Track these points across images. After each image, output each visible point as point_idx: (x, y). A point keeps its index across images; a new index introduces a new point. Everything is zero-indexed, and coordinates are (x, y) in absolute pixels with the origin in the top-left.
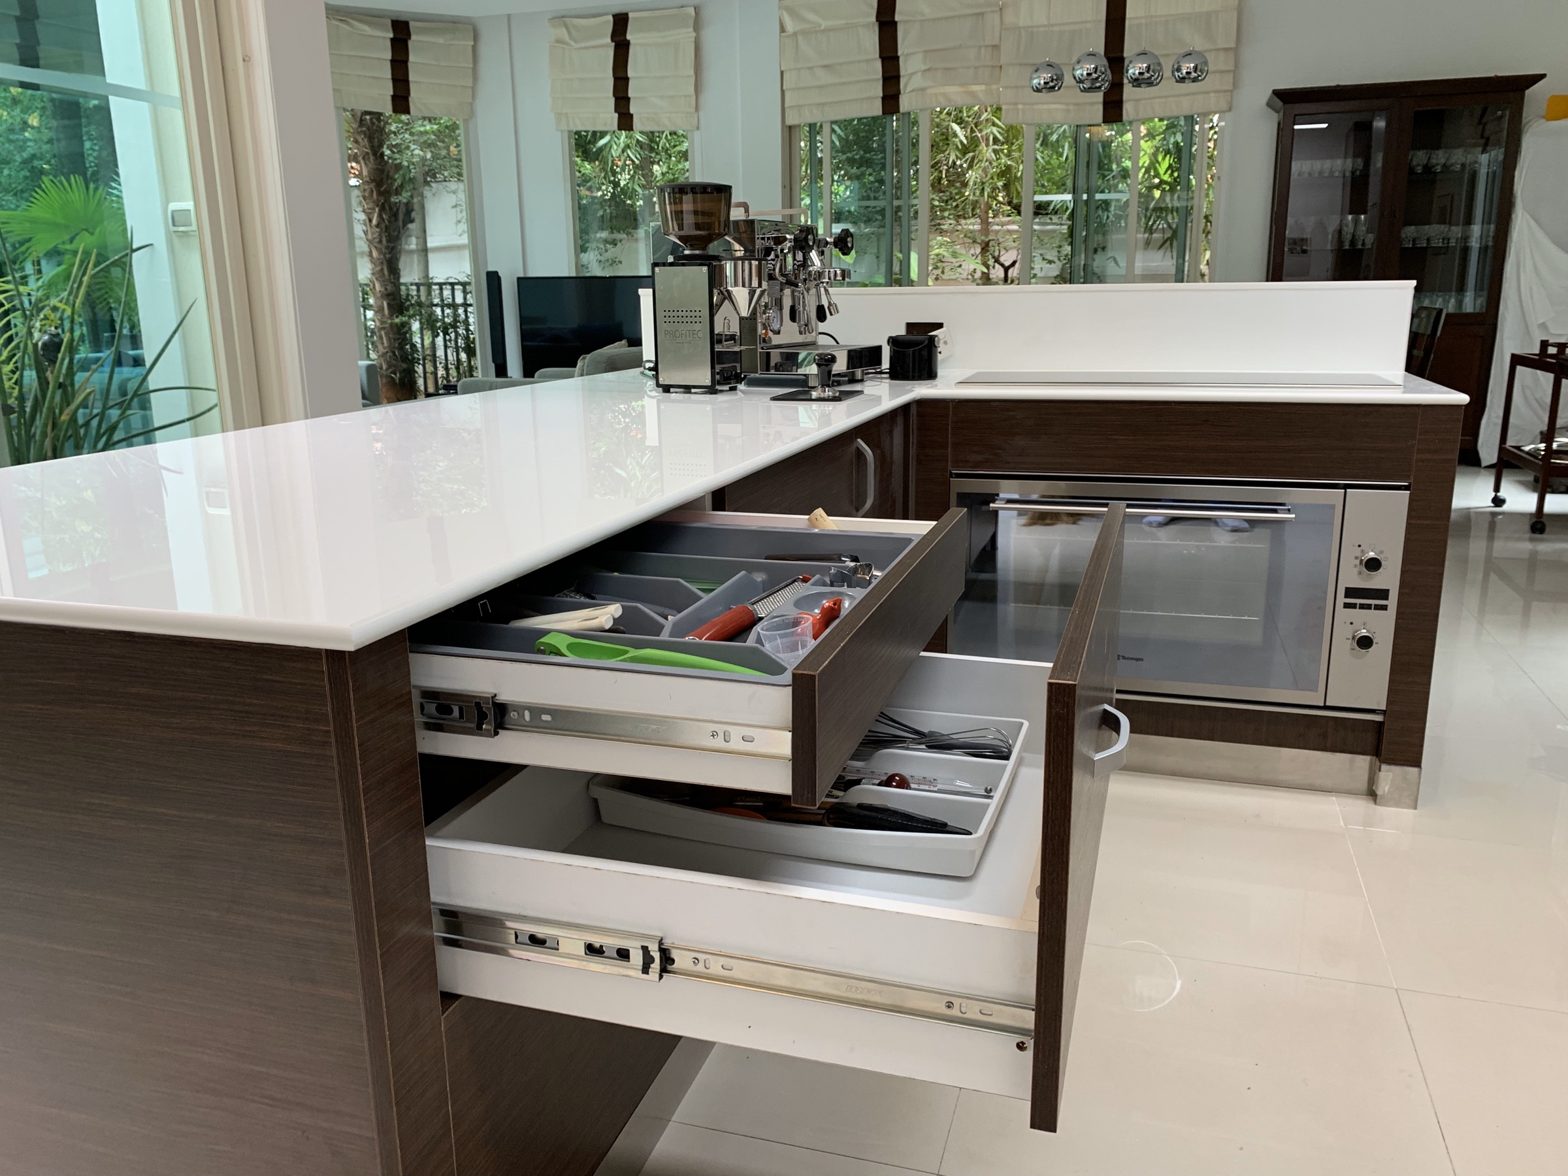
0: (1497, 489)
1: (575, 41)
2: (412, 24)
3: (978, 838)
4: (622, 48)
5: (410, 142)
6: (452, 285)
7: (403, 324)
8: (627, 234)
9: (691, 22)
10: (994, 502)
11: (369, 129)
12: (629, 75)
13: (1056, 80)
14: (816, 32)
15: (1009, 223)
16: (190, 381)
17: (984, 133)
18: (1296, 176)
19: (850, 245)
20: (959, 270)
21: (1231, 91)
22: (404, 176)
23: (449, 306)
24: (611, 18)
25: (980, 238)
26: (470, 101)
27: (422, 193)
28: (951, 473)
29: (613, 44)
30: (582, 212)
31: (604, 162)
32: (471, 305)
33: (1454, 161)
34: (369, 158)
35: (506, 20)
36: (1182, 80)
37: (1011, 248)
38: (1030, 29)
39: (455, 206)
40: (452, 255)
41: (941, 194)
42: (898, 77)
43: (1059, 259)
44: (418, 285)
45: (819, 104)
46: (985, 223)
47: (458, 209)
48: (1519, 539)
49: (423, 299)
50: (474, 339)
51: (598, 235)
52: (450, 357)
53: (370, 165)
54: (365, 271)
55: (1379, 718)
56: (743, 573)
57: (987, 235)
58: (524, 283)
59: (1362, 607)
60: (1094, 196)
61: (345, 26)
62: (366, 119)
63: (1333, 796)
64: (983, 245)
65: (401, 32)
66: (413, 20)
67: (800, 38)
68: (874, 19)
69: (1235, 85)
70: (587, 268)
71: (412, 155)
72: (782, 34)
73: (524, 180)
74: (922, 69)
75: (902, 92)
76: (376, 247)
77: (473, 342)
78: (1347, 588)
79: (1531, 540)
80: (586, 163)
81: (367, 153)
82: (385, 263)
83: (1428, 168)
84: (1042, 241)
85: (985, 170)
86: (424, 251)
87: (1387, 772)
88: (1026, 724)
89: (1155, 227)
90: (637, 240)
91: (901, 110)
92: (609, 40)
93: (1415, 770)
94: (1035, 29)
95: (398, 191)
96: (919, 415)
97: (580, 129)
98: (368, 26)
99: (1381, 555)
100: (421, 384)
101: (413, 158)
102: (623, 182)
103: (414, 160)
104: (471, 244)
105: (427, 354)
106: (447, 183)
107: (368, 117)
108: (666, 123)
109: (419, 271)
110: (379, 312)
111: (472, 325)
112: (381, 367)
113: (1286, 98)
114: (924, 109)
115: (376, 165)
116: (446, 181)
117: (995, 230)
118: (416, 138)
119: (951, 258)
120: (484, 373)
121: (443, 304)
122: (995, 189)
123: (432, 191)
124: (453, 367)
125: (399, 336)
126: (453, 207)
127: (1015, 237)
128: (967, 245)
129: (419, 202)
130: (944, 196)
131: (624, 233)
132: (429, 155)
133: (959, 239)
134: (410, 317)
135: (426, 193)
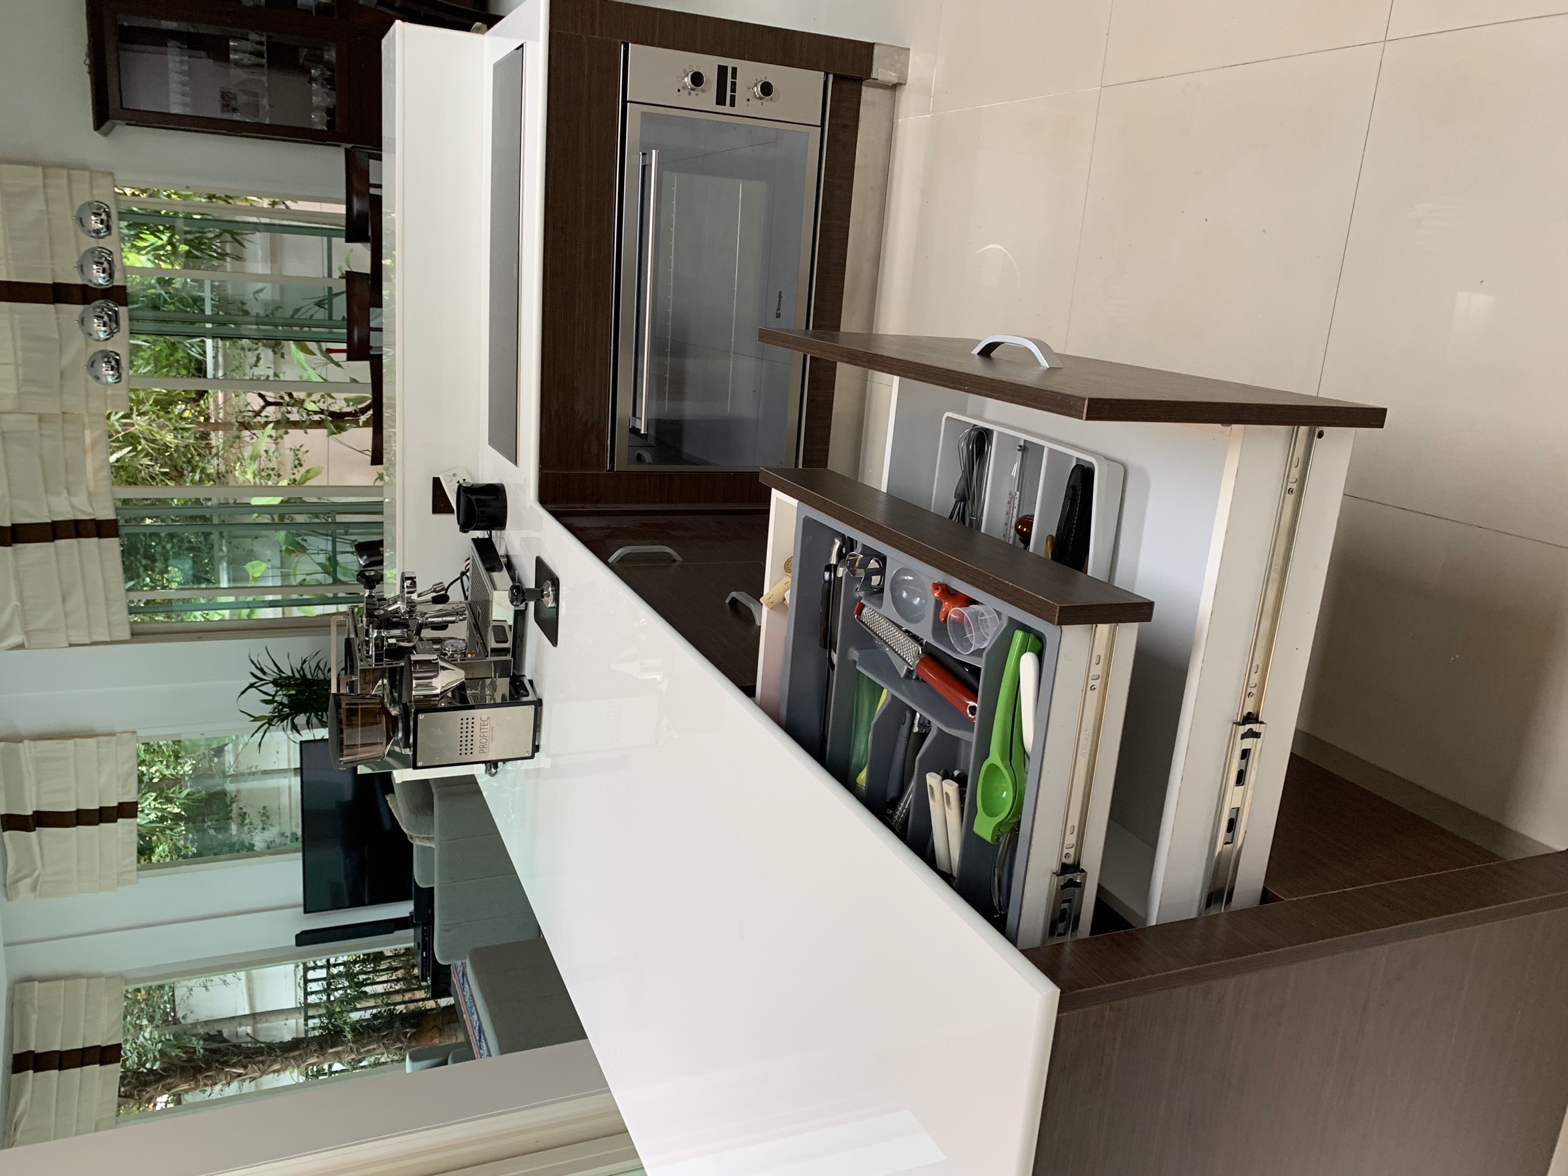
1: (35, 869)
2: (17, 1051)
3: (1097, 461)
4: (41, 819)
5: (135, 1043)
6: (306, 981)
7: (354, 1029)
8: (234, 802)
9: (13, 745)
10: (640, 430)
11: (135, 1088)
12: (74, 809)
13: (109, 358)
14: (23, 610)
15: (216, 401)
17: (120, 429)
20: (270, 453)
22: (172, 1046)
23: (329, 985)
24: (8, 833)
25: (234, 432)
26: (104, 979)
27: (192, 1024)
28: (609, 470)
29: (37, 828)
30: (208, 853)
31: (152, 832)
32: (328, 961)
34: (169, 1084)
35: (8, 947)
37: (246, 401)
38: (21, 382)
39: (206, 987)
40: (257, 986)
41: (186, 473)
42: (77, 523)
43: (256, 349)
44: (307, 1018)
45: (107, 605)
46: (217, 426)
47: (209, 984)
49: (323, 1011)
50: (364, 955)
51: (234, 832)
52: (385, 978)
53: (178, 1081)
54: (291, 1077)
55: (831, 78)
56: (858, 668)
57: (231, 424)
58: (310, 906)
59: (733, 90)
60: (208, 316)
61: (22, 1125)
62: (124, 1092)
63: (897, 122)
64: (242, 428)
65: (25, 1062)
66: (12, 1051)
67: (31, 627)
68: (9, 549)
69: (83, 167)
70: (271, 842)
71: (150, 1039)
72: (26, 646)
73: (202, 913)
74: (67, 496)
75: (93, 518)
76: (269, 1067)
77: (368, 955)
78: (717, 103)
80: (157, 850)
81: (163, 1086)
82: (286, 1055)
85: (161, 427)
86: (254, 1016)
87: (877, 73)
88: (948, 414)
89: (219, 251)
90: (238, 791)
91: (113, 517)
92: (33, 834)
93: (876, 49)
95: (191, 1052)
96: (554, 501)
97: (135, 858)
98: (20, 1099)
99: (688, 71)
100: (412, 1006)
101: (154, 1038)
102: (177, 810)
103: (157, 1037)
104: (246, 969)
105: (382, 1002)
106: (176, 999)
107: (122, 1089)
108: (128, 766)
109: (287, 1020)
110: (338, 1057)
111: (350, 957)
112: (401, 1049)
113: (103, 116)
114: (113, 493)
115: (176, 1076)
116: (174, 1001)
117: (225, 415)
118: (130, 1038)
119: (257, 462)
120: (406, 940)
121: (328, 991)
122: (181, 417)
123: (186, 1015)
124: (394, 974)
125: (365, 1032)
126: (207, 989)
127: (233, 395)
128: (241, 445)
129: (202, 1027)
130: (187, 469)
131: (231, 806)
132: (145, 1022)
133: (235, 454)
134: (345, 1023)
135: (190, 1020)
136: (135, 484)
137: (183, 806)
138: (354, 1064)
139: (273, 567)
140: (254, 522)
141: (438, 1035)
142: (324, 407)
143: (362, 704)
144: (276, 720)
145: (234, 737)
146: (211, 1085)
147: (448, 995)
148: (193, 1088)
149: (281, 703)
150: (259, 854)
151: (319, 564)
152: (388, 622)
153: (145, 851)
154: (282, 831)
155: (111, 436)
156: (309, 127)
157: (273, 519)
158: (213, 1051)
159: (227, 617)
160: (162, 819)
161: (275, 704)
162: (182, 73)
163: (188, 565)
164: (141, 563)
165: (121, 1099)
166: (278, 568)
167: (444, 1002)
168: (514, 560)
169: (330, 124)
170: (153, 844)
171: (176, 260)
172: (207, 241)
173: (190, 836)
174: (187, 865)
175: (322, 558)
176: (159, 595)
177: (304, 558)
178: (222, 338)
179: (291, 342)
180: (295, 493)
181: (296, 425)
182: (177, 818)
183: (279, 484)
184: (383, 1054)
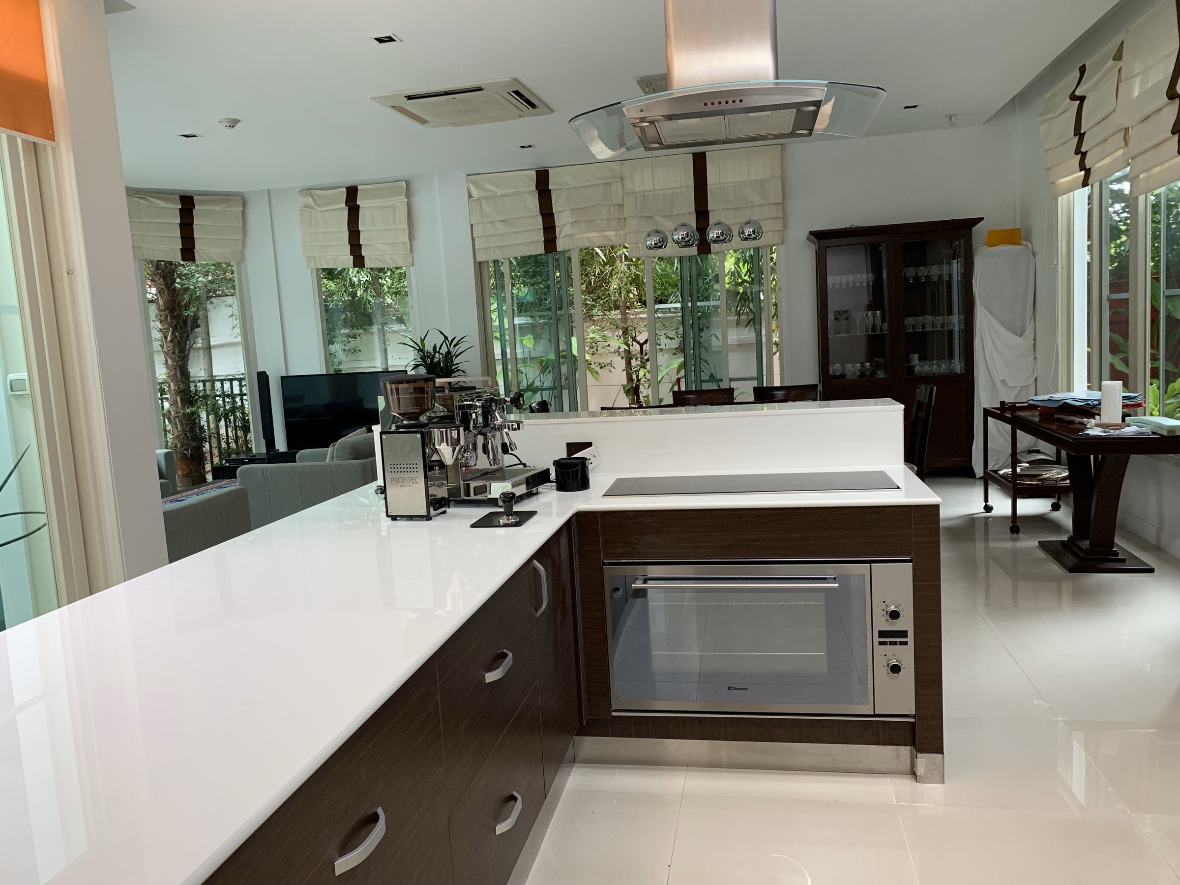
0: (986, 500)
1: (319, 206)
2: (195, 198)
4: (354, 211)
5: (195, 272)
6: (231, 380)
7: (193, 413)
8: (364, 331)
9: (404, 192)
10: (635, 583)
11: (163, 271)
12: (360, 229)
13: (662, 241)
14: (494, 197)
15: (641, 313)
16: (24, 507)
17: (618, 254)
18: (831, 287)
19: (522, 402)
20: (608, 348)
21: (783, 231)
22: (191, 296)
23: (228, 396)
24: (345, 190)
25: (621, 325)
26: (242, 249)
27: (206, 307)
28: (603, 562)
29: (348, 207)
30: (328, 316)
31: (343, 279)
32: (245, 395)
33: (932, 273)
34: (164, 294)
35: (267, 192)
36: (746, 239)
37: (643, 331)
38: (643, 193)
39: (232, 316)
40: (230, 350)
41: (592, 295)
42: (554, 227)
43: (677, 337)
44: (204, 382)
45: (500, 247)
46: (624, 314)
47: (234, 317)
48: (1004, 540)
49: (208, 392)
50: (249, 419)
51: (342, 331)
52: (230, 434)
53: (166, 300)
54: (161, 373)
55: (912, 720)
57: (626, 323)
58: (286, 380)
59: (891, 643)
60: (697, 304)
61: (144, 202)
63: (887, 777)
64: (624, 330)
65: (187, 204)
66: (197, 196)
67: (483, 201)
68: (534, 188)
69: (785, 226)
70: (335, 355)
71: (197, 281)
72: (470, 199)
74: (571, 222)
75: (557, 237)
76: (170, 357)
77: (248, 422)
78: (879, 632)
79: (1012, 539)
80: (331, 282)
81: (163, 290)
82: (178, 368)
83: (916, 278)
84: (664, 325)
85: (621, 279)
86: (208, 348)
87: (921, 758)
89: (741, 312)
90: (372, 334)
91: (559, 250)
92: (344, 205)
93: (939, 756)
94: (646, 193)
95: (187, 307)
96: (578, 523)
97: (325, 267)
98: (161, 200)
99: (899, 608)
100: (208, 456)
101: (197, 284)
102: (359, 293)
103: (199, 285)
104: (243, 342)
105: (213, 433)
106: (225, 297)
107: (162, 263)
108: (389, 262)
109: (204, 370)
110: (174, 404)
111: (247, 409)
112: (176, 447)
113: (819, 236)
114: (574, 249)
115: (170, 297)
116: (224, 296)
117: (631, 318)
118: (199, 268)
119: (601, 340)
120: (257, 446)
121: (224, 395)
122: (629, 292)
123: (213, 304)
124: (233, 441)
125: (190, 423)
126: (230, 316)
127: (645, 323)
128: (612, 330)
129: (203, 314)
130: (594, 296)
131: (362, 329)
132: (210, 278)
133: (606, 326)
134: (199, 408)
135: (209, 306)
136: (582, 265)
137: (361, 298)
138: (167, 415)
139: (530, 352)
140: (560, 339)
141: (184, 473)
142: (642, 382)
143: (428, 397)
144: (422, 354)
145: (410, 329)
146: (160, 320)
147: (214, 479)
148: (159, 307)
149: (433, 357)
150: (326, 348)
151: (533, 382)
152: (487, 412)
153: (331, 274)
154: (342, 363)
155: (612, 247)
156: (830, 362)
157: (563, 351)
158: (185, 322)
159: (494, 324)
160: (353, 285)
161: (433, 353)
162: (854, 283)
163: (530, 298)
164: (529, 269)
165: (156, 262)
166: (529, 355)
167: (209, 477)
168: (535, 498)
169: (835, 377)
170: (335, 280)
171: (732, 285)
172: (747, 304)
173: (341, 303)
174: (320, 303)
175: (537, 383)
176: (508, 281)
177: (537, 372)
178: (682, 315)
179: (683, 359)
180: (581, 364)
181: (628, 363)
182: (354, 295)
183: (586, 354)
184: (173, 435)
